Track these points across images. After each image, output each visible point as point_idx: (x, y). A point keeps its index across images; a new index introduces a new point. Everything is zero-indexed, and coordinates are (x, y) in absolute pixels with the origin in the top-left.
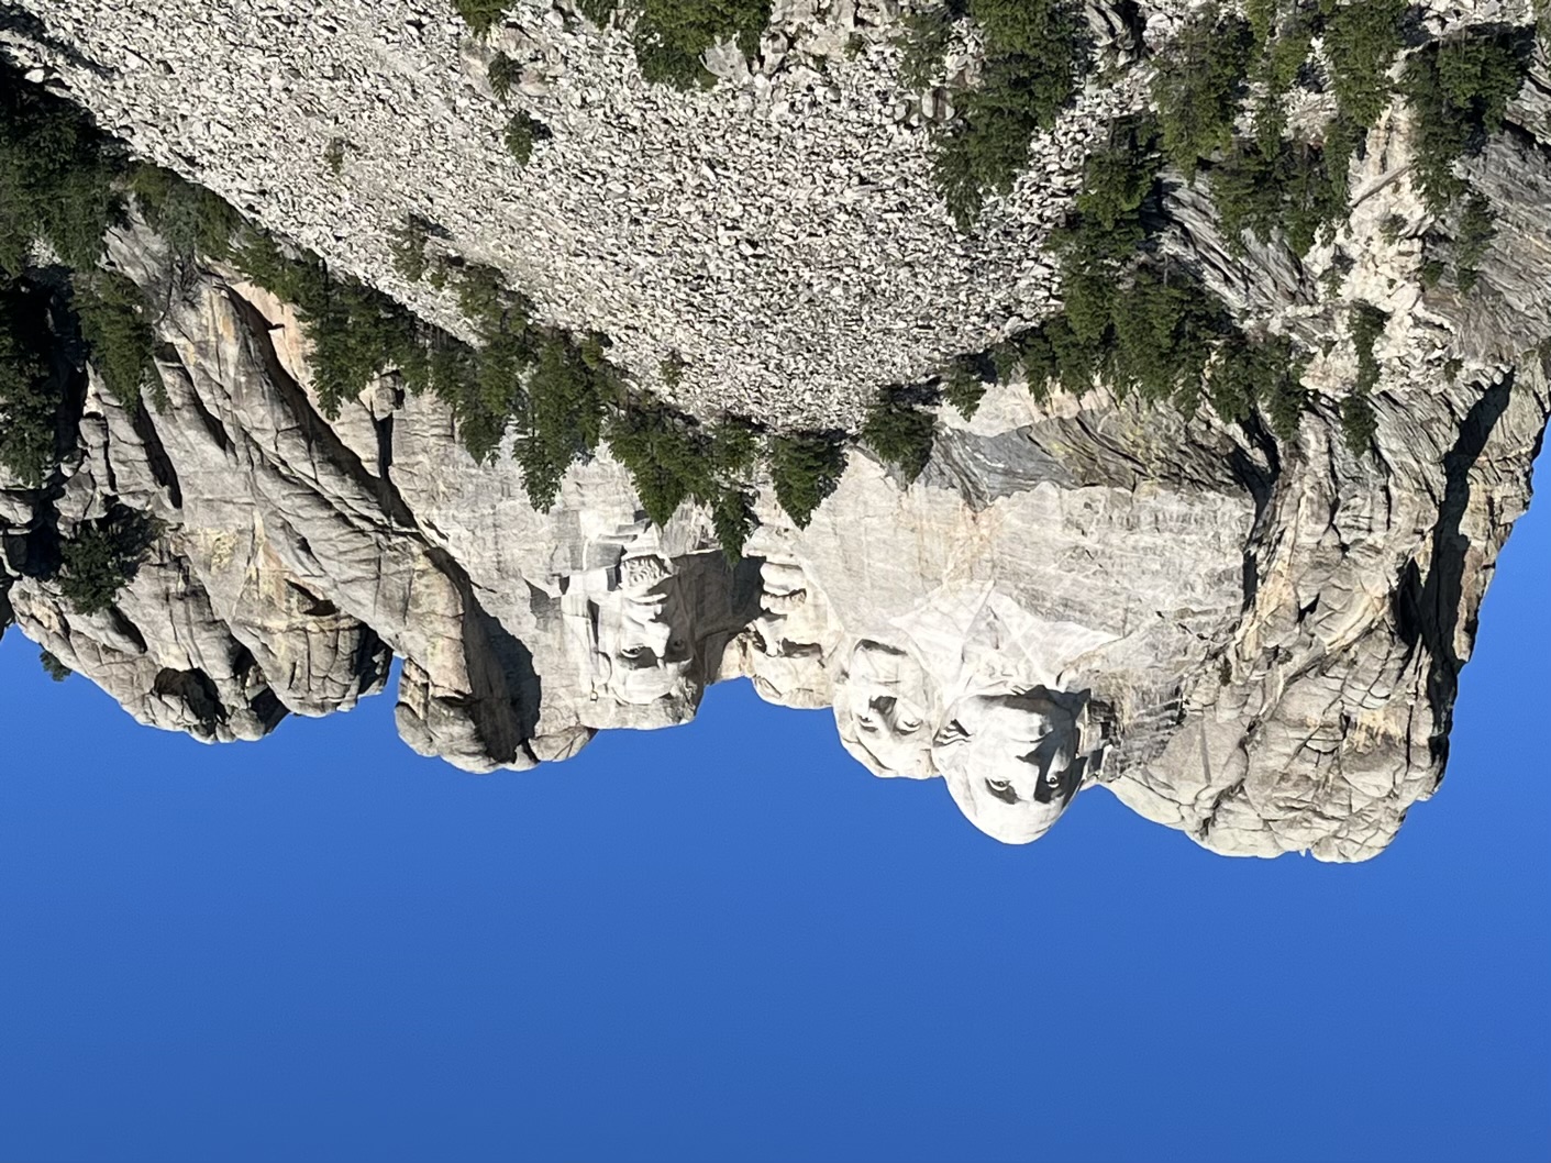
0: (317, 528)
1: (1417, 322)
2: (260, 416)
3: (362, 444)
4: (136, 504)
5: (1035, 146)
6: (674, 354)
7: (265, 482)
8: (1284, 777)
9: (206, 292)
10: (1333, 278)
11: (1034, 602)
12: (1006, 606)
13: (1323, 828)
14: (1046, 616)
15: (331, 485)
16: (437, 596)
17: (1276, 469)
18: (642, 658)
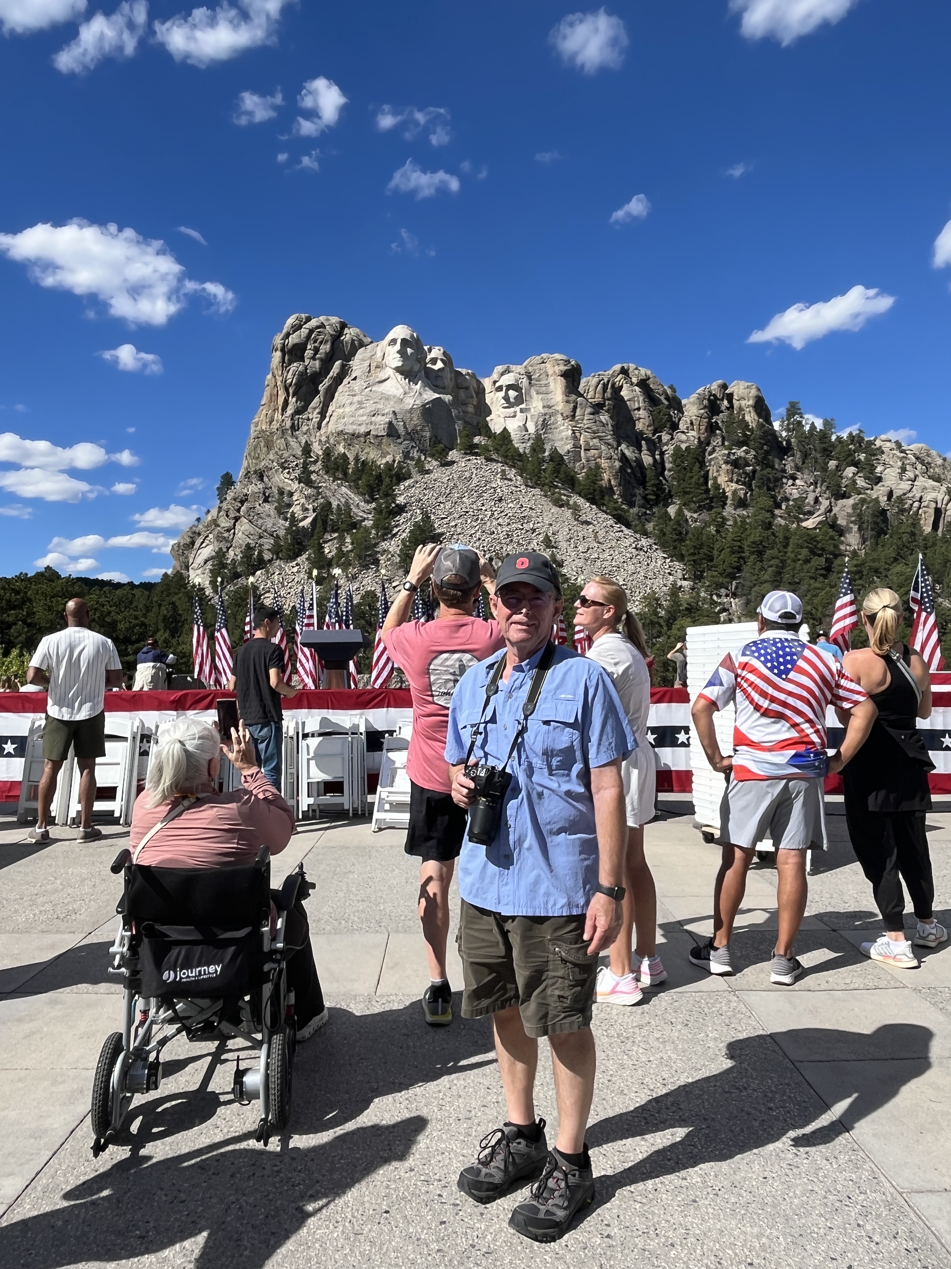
1: (292, 480)
5: (405, 535)
6: (503, 479)
8: (321, 343)
17: (328, 437)
18: (509, 387)
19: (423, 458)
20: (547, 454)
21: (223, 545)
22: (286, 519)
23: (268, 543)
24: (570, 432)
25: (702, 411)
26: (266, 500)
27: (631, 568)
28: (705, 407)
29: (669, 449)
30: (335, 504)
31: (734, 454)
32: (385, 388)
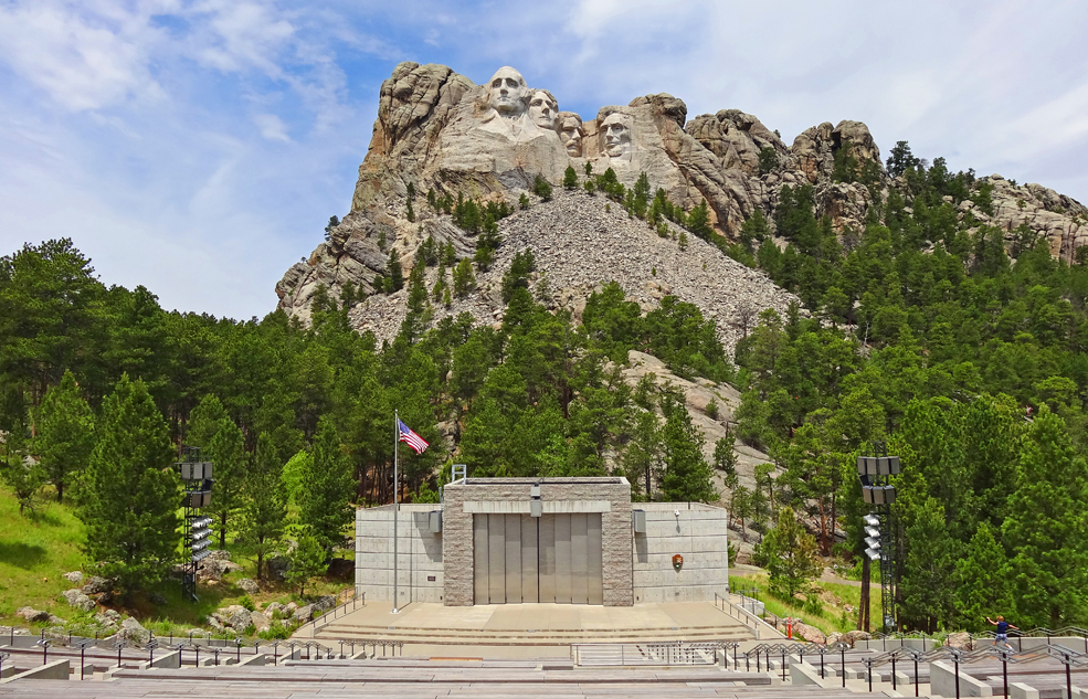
0: (708, 167)
1: (396, 216)
2: (723, 199)
3: (695, 191)
4: (753, 178)
5: (510, 264)
6: (608, 212)
7: (722, 180)
8: (428, 87)
9: (737, 235)
10: (421, 229)
11: (503, 139)
12: (511, 138)
13: (416, 71)
14: (499, 134)
15: (702, 178)
16: (674, 145)
18: (616, 127)
19: (527, 194)
20: (652, 191)
21: (325, 282)
22: (387, 254)
23: (371, 277)
24: (675, 170)
25: (809, 151)
26: (368, 235)
27: (743, 296)
28: (813, 147)
29: (777, 189)
30: (439, 238)
31: (845, 188)
32: (489, 127)
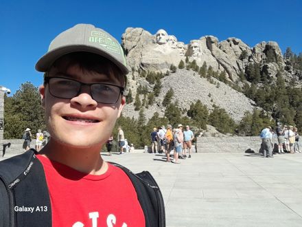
4: (240, 61)
5: (165, 95)
6: (194, 76)
7: (230, 63)
8: (136, 36)
9: (235, 81)
10: (137, 83)
13: (132, 31)
14: (159, 51)
17: (140, 65)
19: (169, 70)
24: (215, 60)
30: (142, 86)
31: (270, 65)
32: (157, 49)
